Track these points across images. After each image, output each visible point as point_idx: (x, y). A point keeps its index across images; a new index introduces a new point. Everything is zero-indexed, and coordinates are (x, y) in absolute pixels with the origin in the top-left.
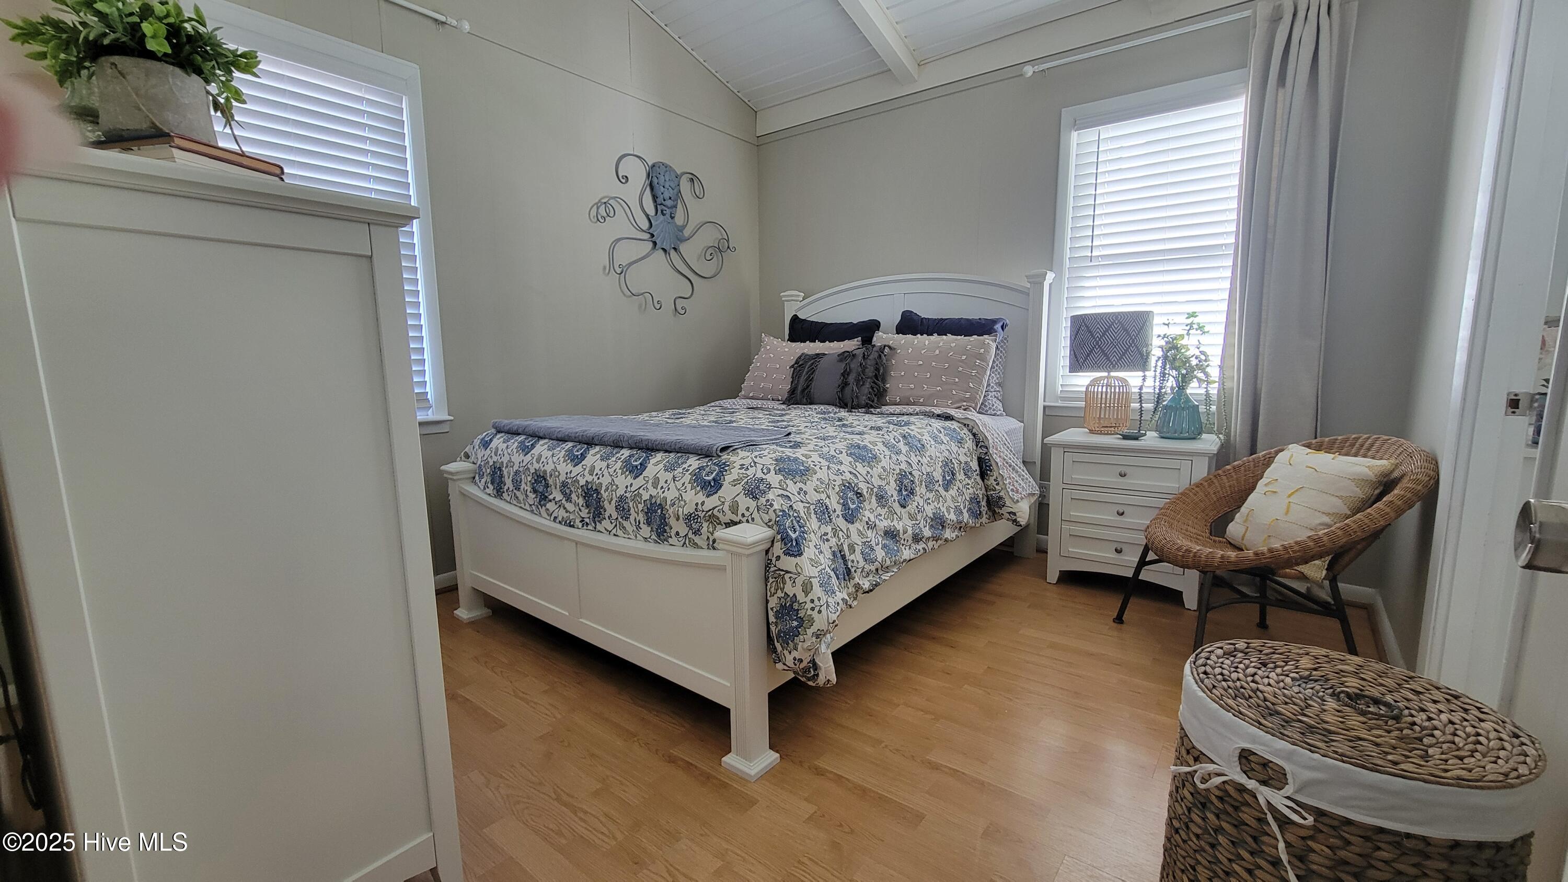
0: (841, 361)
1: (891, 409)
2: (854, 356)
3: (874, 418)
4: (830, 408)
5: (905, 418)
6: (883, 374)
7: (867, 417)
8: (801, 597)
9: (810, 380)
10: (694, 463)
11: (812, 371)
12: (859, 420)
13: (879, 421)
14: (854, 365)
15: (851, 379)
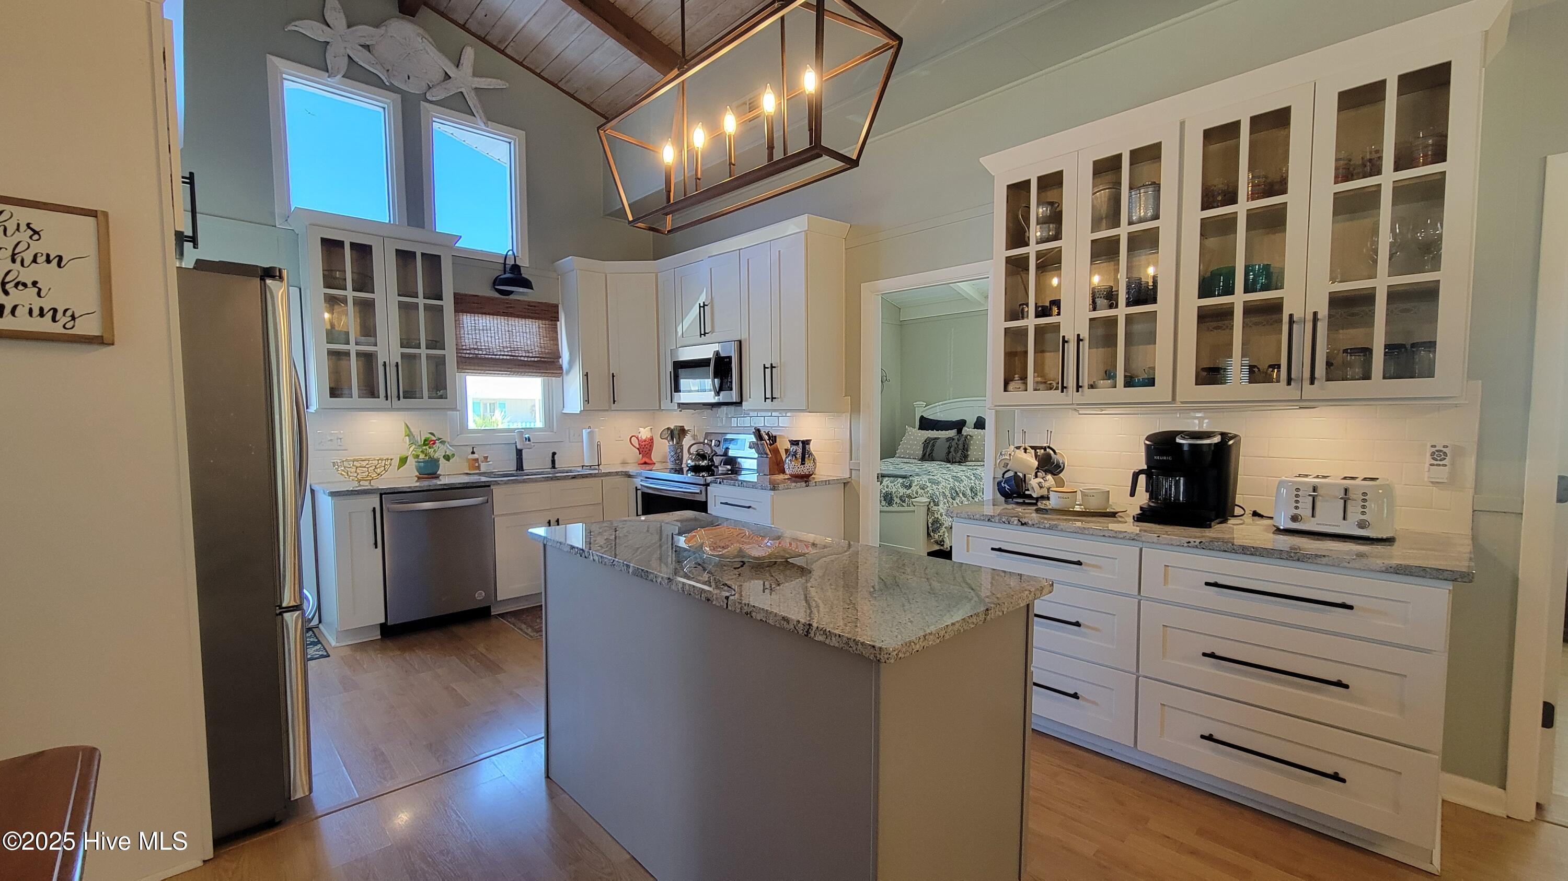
0: (947, 441)
1: (970, 463)
2: (954, 439)
3: (962, 467)
4: (942, 463)
5: (976, 467)
6: (967, 448)
7: (959, 466)
8: (940, 518)
9: (932, 450)
10: (900, 480)
11: (933, 445)
12: (956, 468)
13: (964, 468)
14: (953, 443)
15: (952, 449)
